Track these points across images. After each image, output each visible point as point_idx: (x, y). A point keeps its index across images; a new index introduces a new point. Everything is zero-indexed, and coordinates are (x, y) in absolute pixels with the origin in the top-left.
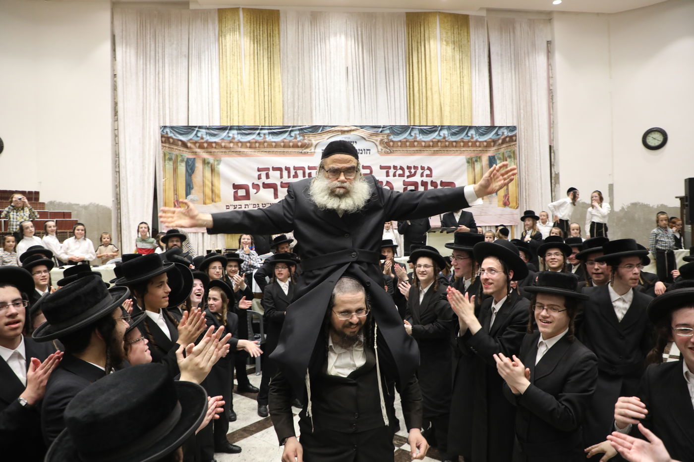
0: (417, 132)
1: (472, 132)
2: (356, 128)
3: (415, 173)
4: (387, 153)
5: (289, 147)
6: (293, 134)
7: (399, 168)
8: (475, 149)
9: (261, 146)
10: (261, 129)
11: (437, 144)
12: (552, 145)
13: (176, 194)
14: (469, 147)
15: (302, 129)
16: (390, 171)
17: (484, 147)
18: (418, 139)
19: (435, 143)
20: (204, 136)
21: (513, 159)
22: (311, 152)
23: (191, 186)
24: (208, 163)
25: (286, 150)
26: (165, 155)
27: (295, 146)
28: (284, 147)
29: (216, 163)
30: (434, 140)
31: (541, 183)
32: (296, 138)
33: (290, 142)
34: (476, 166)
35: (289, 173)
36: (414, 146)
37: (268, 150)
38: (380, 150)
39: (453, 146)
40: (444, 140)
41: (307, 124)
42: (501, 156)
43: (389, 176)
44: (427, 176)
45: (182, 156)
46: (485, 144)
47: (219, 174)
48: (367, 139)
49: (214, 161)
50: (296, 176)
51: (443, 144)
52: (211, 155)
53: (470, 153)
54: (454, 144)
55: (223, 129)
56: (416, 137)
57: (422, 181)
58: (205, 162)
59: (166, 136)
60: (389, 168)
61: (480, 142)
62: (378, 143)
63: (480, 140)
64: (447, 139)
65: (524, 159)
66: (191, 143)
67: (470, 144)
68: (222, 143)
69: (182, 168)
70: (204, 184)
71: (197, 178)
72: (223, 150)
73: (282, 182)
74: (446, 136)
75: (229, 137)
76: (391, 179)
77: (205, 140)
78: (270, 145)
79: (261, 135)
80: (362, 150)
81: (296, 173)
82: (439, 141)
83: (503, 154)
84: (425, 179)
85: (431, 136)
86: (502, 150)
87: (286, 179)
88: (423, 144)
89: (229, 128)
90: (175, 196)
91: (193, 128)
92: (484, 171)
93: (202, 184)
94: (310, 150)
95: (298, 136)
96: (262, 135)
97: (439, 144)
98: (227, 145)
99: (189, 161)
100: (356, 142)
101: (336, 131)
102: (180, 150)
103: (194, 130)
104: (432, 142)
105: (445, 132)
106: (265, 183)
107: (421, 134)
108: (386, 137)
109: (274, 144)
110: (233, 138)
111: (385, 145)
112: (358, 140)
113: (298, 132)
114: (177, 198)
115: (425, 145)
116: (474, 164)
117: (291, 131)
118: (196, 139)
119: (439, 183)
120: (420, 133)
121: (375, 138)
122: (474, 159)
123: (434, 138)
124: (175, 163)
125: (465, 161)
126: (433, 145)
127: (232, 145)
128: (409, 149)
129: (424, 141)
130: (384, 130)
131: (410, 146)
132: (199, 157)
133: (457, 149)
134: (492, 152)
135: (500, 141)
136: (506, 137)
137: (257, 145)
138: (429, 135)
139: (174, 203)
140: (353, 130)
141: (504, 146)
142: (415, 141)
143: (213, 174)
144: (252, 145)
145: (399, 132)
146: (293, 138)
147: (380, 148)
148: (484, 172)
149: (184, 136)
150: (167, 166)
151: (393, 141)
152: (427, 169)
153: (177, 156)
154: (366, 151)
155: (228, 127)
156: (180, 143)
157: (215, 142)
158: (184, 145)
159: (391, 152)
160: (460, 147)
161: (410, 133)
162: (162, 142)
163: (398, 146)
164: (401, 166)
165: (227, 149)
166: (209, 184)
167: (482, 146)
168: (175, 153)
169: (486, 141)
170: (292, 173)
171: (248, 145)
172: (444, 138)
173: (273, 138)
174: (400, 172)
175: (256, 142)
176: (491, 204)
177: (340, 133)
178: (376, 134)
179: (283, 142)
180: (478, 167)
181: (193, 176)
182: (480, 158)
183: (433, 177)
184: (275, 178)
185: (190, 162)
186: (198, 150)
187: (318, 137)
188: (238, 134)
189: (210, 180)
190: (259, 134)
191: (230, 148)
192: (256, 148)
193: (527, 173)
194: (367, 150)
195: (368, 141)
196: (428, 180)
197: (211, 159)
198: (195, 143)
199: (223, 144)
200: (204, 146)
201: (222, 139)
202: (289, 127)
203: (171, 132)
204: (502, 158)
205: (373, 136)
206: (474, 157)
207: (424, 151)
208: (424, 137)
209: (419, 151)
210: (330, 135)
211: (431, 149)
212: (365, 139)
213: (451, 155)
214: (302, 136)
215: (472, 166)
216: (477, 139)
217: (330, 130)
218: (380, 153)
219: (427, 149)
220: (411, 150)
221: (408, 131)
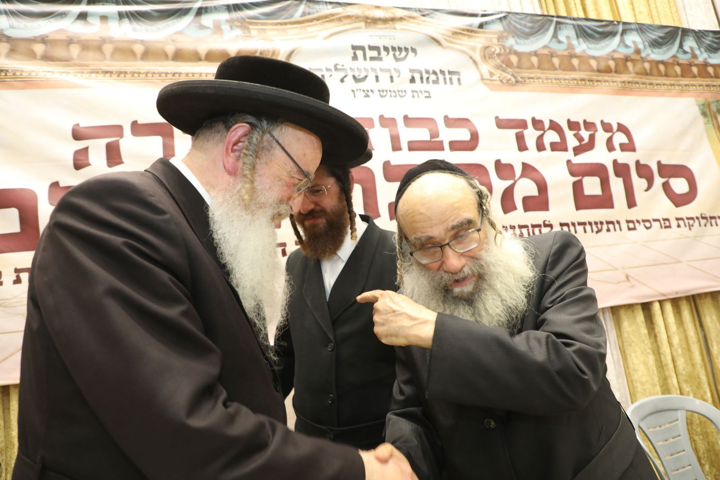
0: (572, 33)
1: (690, 43)
2: (406, 13)
3: (592, 138)
4: (507, 84)
6: (207, 20)
7: (547, 125)
8: (708, 81)
9: (91, 54)
11: (626, 66)
14: (695, 77)
16: (526, 132)
18: (578, 51)
19: (621, 64)
30: (616, 55)
32: (218, 32)
36: (573, 69)
37: (116, 66)
38: (487, 76)
39: (660, 74)
40: (638, 57)
43: (526, 149)
44: (623, 148)
48: (446, 44)
51: (638, 67)
53: (700, 91)
54: (662, 67)
56: (571, 47)
57: (615, 163)
60: (522, 124)
62: (477, 56)
63: (712, 61)
64: (643, 55)
67: (695, 70)
74: (641, 46)
76: (532, 156)
78: (124, 51)
80: (435, 73)
82: (627, 59)
84: (620, 157)
85: (607, 45)
88: (594, 64)
95: (226, 27)
97: (630, 65)
100: (414, 50)
101: (349, 17)
104: (614, 59)
105: (633, 39)
107: (581, 40)
108: (495, 41)
109: (139, 49)
111: (499, 62)
112: (420, 43)
113: (224, 16)
115: (598, 65)
116: (716, 117)
117: (202, 10)
119: (654, 167)
120: (578, 37)
121: (465, 43)
122: (714, 108)
123: (616, 51)
125: (696, 110)
126: (616, 65)
128: (561, 75)
129: (594, 58)
131: (563, 68)
137: (75, 50)
138: (603, 43)
140: (401, 19)
142: (571, 56)
144: (52, 51)
145: (528, 29)
146: (209, 32)
147: (485, 68)
151: (516, 53)
152: (618, 130)
154: (448, 76)
159: (517, 82)
160: (677, 75)
161: (554, 36)
163: (532, 67)
164: (551, 121)
171: (39, 48)
172: (637, 52)
173: (134, 30)
174: (551, 137)
175: (70, 41)
177: (362, 24)
178: (468, 32)
179: (174, 42)
183: (637, 152)
187: (293, 31)
192: (68, 59)
194: (451, 73)
195: (448, 47)
196: (629, 159)
205: (460, 36)
206: (713, 102)
207: (600, 81)
208: (590, 46)
209: (589, 81)
210: (333, 27)
211: (615, 79)
212: (437, 41)
213: (662, 95)
214: (237, 26)
215: (713, 124)
216: (706, 59)
217: (333, 15)
218: (488, 82)
219: (606, 77)
220: (567, 77)
221: (548, 29)
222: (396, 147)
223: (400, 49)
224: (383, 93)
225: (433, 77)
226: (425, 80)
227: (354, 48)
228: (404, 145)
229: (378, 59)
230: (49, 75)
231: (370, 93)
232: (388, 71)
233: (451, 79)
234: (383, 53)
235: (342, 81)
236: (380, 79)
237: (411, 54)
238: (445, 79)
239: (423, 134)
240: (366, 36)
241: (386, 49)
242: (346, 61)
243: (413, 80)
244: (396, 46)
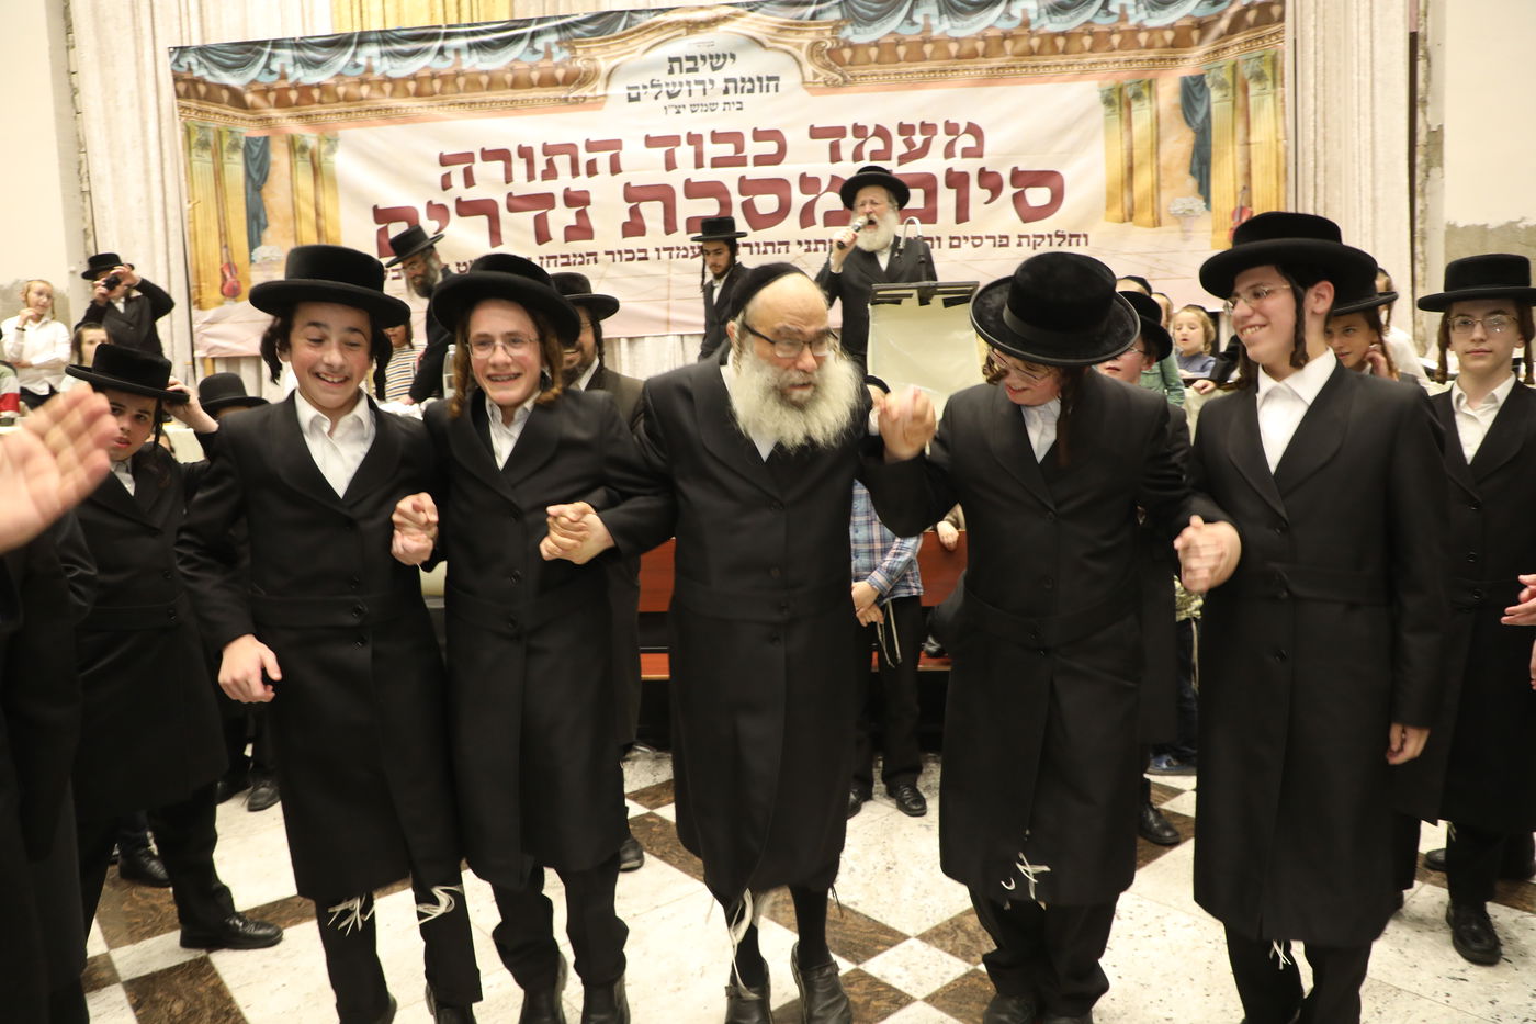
0: (933, 10)
2: (732, 10)
3: (926, 145)
4: (832, 86)
5: (530, 84)
6: (540, 44)
7: (871, 131)
8: (1132, 55)
9: (449, 88)
10: (448, 36)
11: (1001, 46)
12: (1421, 30)
13: (226, 246)
14: (1113, 49)
15: (565, 28)
16: (843, 141)
17: (1165, 47)
18: (935, 33)
19: (994, 44)
20: (289, 70)
21: (1269, 84)
22: (595, 98)
23: (262, 221)
24: (304, 149)
25: (521, 94)
26: (188, 132)
27: (548, 81)
28: (516, 84)
29: (324, 148)
30: (990, 33)
31: (1373, 165)
32: (548, 55)
33: (531, 68)
34: (1134, 114)
35: (530, 164)
36: (923, 58)
37: (467, 97)
38: (810, 77)
39: (1055, 51)
40: (1025, 32)
41: (582, 10)
42: (1226, 76)
43: (839, 160)
44: (967, 153)
45: (232, 132)
46: (1169, 36)
47: (333, 180)
48: (768, 44)
49: (320, 141)
50: (551, 173)
51: (1022, 46)
52: (310, 124)
53: (1114, 69)
54: (1060, 42)
55: (339, 43)
56: (928, 28)
57: (949, 172)
58: (296, 148)
59: (187, 76)
60: (841, 132)
61: (1151, 31)
62: (802, 55)
63: (1151, 23)
64: (1033, 27)
65: (1311, 82)
66: (254, 92)
67: (1116, 39)
68: (337, 85)
69: (235, 168)
70: (296, 215)
71: (277, 196)
72: (343, 107)
73: (510, 195)
74: (1033, 16)
75: (357, 66)
76: (844, 168)
77: (291, 80)
78: (474, 83)
79: (447, 54)
80: (751, 80)
81: (550, 163)
82: (1005, 36)
83: (1235, 67)
84: (959, 164)
85: (981, 20)
86: (1231, 56)
87: (522, 186)
88: (953, 48)
89: (355, 40)
90: (224, 251)
91: (258, 47)
92: (1162, 128)
93: (289, 210)
94: (595, 89)
95: (555, 49)
96: (450, 54)
97: (1008, 44)
98: (353, 90)
99: (252, 146)
100: (733, 57)
101: (669, 24)
102: (226, 115)
103: (259, 53)
104: (984, 39)
105: (1027, 4)
106: (464, 199)
107: (945, 17)
108: (828, 34)
109: (484, 79)
110: (369, 70)
111: (827, 59)
112: (741, 47)
113: (554, 38)
114: (228, 256)
115: (959, 51)
116: (1129, 106)
117: (535, 35)
118: (267, 79)
119: (1006, 175)
120: (941, 13)
121: (793, 38)
122: (1129, 92)
123: (990, 27)
124: (217, 154)
125: (1096, 97)
126: (986, 47)
127: (365, 90)
128: (905, 67)
129: (957, 40)
130: (821, 12)
131: (909, 59)
132: (278, 132)
133: (1070, 59)
134: (1192, 62)
135: (1224, 24)
136: (1247, 8)
137: (437, 84)
138: (975, 18)
139: (222, 273)
140: (725, 19)
141: (1238, 39)
142: (924, 41)
143: (320, 182)
144: (421, 87)
145: (872, 14)
146: (541, 56)
147: (809, 69)
148: (1161, 134)
149: (235, 72)
150: (196, 164)
151: (852, 46)
152: (966, 132)
153: (220, 134)
154: (765, 83)
155: (351, 36)
156: (225, 95)
157: (319, 86)
158: (237, 99)
159: (845, 82)
160: (1082, 50)
161: (909, 16)
162: (178, 96)
163: (869, 61)
164: (877, 126)
165: (350, 103)
166: (307, 210)
167: (1159, 43)
168: (213, 126)
169: (1171, 27)
170: (540, 164)
171: (412, 86)
172: (1026, 23)
173: (481, 61)
174: (874, 144)
175: (433, 77)
176: (1186, 239)
177: (683, 31)
178: (798, 26)
179: (512, 69)
180: (1142, 115)
181: (265, 190)
182: (1150, 84)
183: (985, 157)
184: (489, 182)
185: (256, 150)
186: (274, 113)
187: (616, 48)
188: (382, 55)
189: (312, 201)
190: (441, 51)
191: (362, 99)
192: (433, 94)
193: (1321, 130)
194: (769, 79)
195: (771, 48)
196: (971, 166)
197: (310, 137)
198: (265, 92)
199: (341, 90)
200: (289, 99)
201: (339, 74)
202: (528, 22)
203: (200, 63)
204: (1230, 82)
205: (787, 33)
206: (1131, 84)
207: (956, 71)
208: (955, 24)
209: (941, 71)
210: (653, 38)
211: (979, 65)
212: (760, 44)
213: (1048, 81)
214: (566, 48)
215: (1121, 116)
216: (1142, 21)
217: (653, 24)
218: (810, 85)
219: (968, 64)
220: (911, 69)
221: (900, 9)
222: (699, 164)
223: (718, 57)
224: (694, 108)
225: (748, 85)
226: (739, 90)
227: (672, 60)
228: (707, 161)
229: (695, 70)
230: (420, 110)
231: (681, 109)
232: (702, 82)
233: (768, 86)
234: (700, 62)
235: (656, 98)
236: (693, 93)
237: (729, 60)
238: (761, 87)
239: (727, 149)
240: (685, 45)
241: (703, 58)
242: (663, 77)
243: (726, 91)
244: (713, 53)
